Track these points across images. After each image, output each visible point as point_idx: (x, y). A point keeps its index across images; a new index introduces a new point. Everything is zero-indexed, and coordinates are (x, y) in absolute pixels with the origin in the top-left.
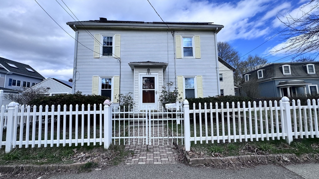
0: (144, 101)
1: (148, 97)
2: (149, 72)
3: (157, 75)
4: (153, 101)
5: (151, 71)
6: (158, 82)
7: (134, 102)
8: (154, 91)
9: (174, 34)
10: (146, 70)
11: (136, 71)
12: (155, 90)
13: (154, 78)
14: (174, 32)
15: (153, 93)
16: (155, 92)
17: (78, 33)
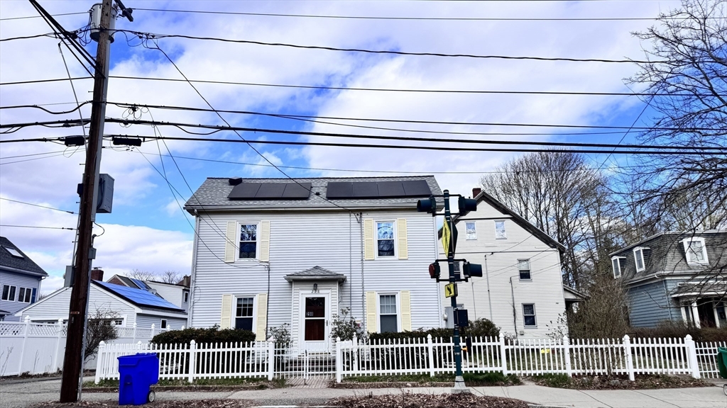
0: (307, 338)
1: (314, 331)
2: (316, 290)
3: (329, 295)
4: (321, 337)
5: (319, 286)
6: (330, 306)
7: (291, 340)
8: (324, 320)
9: (361, 217)
10: (311, 286)
11: (295, 288)
12: (326, 318)
13: (324, 298)
14: (361, 214)
15: (321, 324)
16: (326, 321)
17: (200, 220)
